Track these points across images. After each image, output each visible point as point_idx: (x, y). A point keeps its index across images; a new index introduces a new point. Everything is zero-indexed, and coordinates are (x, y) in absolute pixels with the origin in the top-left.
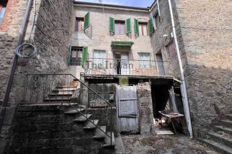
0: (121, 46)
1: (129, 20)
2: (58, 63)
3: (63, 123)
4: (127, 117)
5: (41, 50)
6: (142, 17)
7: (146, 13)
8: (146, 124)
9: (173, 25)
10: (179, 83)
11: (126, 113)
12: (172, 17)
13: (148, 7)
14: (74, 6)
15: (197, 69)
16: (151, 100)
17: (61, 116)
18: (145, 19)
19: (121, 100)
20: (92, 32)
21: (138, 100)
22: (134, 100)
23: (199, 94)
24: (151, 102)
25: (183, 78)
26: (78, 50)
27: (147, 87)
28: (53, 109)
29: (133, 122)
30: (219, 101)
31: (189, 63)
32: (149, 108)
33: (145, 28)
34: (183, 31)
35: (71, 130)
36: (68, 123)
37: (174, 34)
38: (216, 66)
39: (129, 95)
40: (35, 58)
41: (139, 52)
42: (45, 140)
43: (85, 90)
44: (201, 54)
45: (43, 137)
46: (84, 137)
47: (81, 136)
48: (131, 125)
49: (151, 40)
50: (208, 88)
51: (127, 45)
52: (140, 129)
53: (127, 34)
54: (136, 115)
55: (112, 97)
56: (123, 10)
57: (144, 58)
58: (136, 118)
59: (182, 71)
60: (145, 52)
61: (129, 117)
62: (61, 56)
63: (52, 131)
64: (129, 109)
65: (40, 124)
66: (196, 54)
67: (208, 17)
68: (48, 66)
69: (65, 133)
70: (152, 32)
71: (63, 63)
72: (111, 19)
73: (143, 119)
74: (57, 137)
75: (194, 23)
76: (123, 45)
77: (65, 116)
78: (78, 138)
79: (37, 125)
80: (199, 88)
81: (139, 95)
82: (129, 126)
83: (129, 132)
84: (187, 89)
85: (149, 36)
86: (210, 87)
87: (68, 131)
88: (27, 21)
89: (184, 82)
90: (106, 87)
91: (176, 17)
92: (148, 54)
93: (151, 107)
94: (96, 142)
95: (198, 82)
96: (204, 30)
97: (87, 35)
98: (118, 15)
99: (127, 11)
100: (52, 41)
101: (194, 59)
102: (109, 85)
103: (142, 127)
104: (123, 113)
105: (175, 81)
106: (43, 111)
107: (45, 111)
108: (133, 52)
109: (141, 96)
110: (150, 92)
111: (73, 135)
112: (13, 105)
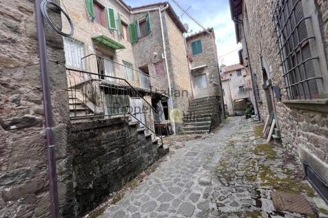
17: (126, 128)
28: (117, 123)
42: (118, 160)
65: (107, 143)
79: (105, 146)
106: (106, 127)
107: (109, 126)
111: (140, 145)
112: (60, 122)
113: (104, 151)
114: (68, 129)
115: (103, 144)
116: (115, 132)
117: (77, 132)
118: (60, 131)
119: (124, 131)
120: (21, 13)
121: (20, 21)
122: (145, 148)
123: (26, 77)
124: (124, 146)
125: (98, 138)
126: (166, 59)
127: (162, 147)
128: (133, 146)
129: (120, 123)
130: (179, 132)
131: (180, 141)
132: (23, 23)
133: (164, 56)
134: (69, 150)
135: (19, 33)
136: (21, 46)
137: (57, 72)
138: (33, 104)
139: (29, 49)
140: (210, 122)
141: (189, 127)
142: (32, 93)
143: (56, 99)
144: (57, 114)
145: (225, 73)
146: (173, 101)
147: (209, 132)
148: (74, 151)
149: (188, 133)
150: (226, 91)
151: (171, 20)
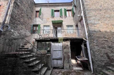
0: (57, 23)
1: (61, 9)
2: (25, 33)
3: (19, 62)
4: (57, 59)
5: (14, 27)
6: (68, 7)
7: (71, 5)
8: (67, 64)
9: (82, 9)
10: (86, 41)
11: (56, 57)
12: (81, 5)
13: (71, 2)
14: (35, 6)
15: (95, 33)
16: (70, 50)
17: (18, 59)
18: (70, 8)
19: (54, 51)
20: (43, 17)
21: (63, 50)
22: (61, 50)
23: (96, 47)
24: (70, 52)
25: (87, 38)
26: (36, 26)
27: (68, 43)
28: (15, 55)
29: (60, 62)
30: (110, 52)
31: (90, 30)
32: (69, 55)
33: (70, 12)
34: (87, 12)
35: (22, 66)
36: (21, 62)
37: (82, 14)
38: (108, 31)
39: (58, 48)
40: (11, 31)
41: (67, 25)
42: (10, 70)
43: (35, 45)
44: (98, 24)
45: (9, 69)
46: (28, 70)
47: (26, 69)
48: (59, 63)
49: (74, 18)
50: (103, 44)
51: (60, 22)
52: (63, 66)
53: (60, 17)
54: (62, 59)
55: (49, 49)
56: (59, 5)
57: (70, 28)
58: (61, 60)
59: (87, 34)
60: (70, 25)
61: (58, 60)
62: (27, 29)
63: (14, 66)
64: (58, 55)
65: (8, 62)
66: (94, 24)
67: (103, 3)
68: (18, 35)
69: (19, 67)
70: (74, 14)
71: (28, 33)
72: (52, 10)
73: (65, 61)
74: (15, 69)
75: (94, 7)
76: (58, 22)
77: (20, 59)
78: (25, 70)
79: (7, 63)
80: (96, 44)
81: (63, 48)
82: (58, 64)
83: (58, 68)
84: (90, 44)
85: (72, 17)
86: (104, 43)
87: (21, 66)
88: (7, 15)
89: (88, 40)
90: (46, 44)
91: (83, 5)
92: (72, 26)
93: (70, 54)
94: (33, 73)
95: (95, 40)
96: (100, 10)
97: (40, 19)
98: (56, 8)
99: (61, 5)
100: (21, 23)
101: (93, 27)
102: (47, 43)
103: (65, 65)
104: (54, 57)
105: (84, 40)
106: (10, 56)
107: (11, 56)
108: (64, 25)
109: (65, 48)
110: (70, 46)
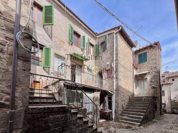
3: (70, 120)
17: (69, 114)
25: (114, 92)
35: (76, 124)
36: (74, 119)
47: (82, 126)
63: (63, 127)
74: (67, 131)
106: (53, 112)
107: (57, 112)
111: (78, 127)
112: (21, 107)
113: (50, 128)
114: (26, 111)
115: (50, 123)
116: (60, 116)
117: (32, 114)
118: (20, 112)
119: (67, 116)
120: (6, 41)
121: (5, 45)
122: (82, 129)
123: (4, 78)
124: (65, 126)
125: (46, 119)
126: (114, 67)
127: (96, 130)
128: (72, 126)
129: (64, 110)
130: (117, 119)
131: (115, 127)
132: (7, 46)
133: (114, 65)
134: (24, 124)
135: (3, 52)
136: (3, 60)
137: (24, 75)
138: (5, 94)
139: (8, 62)
140: (142, 117)
141: (125, 117)
142: (6, 88)
143: (20, 92)
144: (20, 102)
145: (168, 78)
146: (116, 97)
147: (140, 126)
148: (28, 125)
149: (123, 122)
150: (166, 93)
151: (123, 39)
